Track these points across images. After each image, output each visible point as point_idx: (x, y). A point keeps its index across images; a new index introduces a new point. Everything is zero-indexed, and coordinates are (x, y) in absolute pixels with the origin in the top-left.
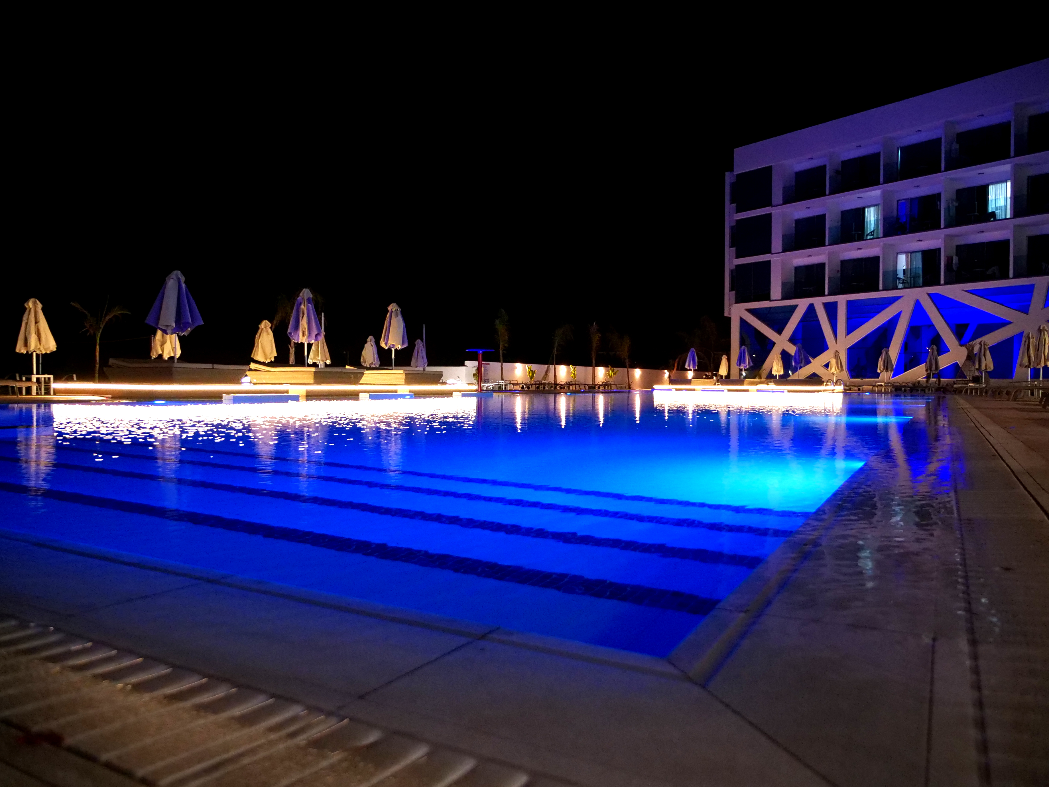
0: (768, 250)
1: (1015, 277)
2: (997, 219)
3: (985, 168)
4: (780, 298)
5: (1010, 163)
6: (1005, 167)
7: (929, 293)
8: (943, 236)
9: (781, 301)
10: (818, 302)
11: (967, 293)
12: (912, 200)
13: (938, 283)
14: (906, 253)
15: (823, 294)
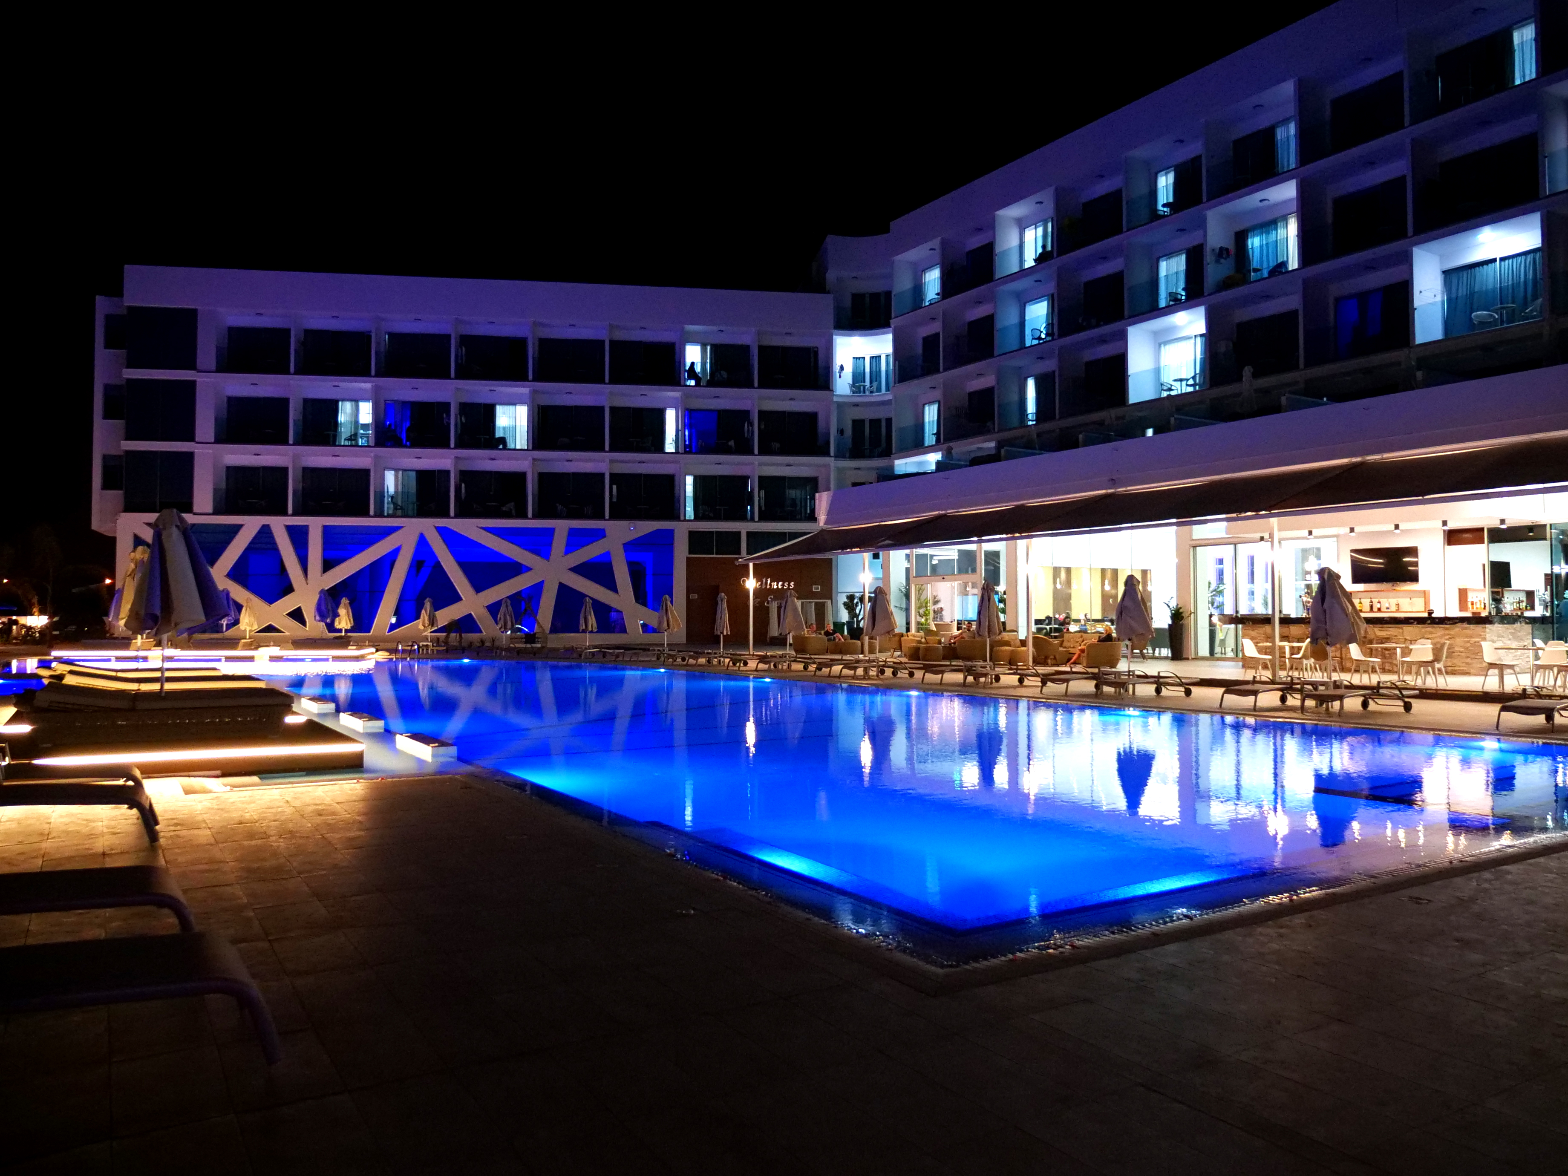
0: (190, 437)
1: (535, 517)
2: (509, 447)
3: (499, 386)
4: (211, 511)
5: (529, 387)
6: (523, 390)
7: (437, 525)
8: (453, 457)
9: (212, 516)
10: (278, 525)
11: (482, 530)
12: (405, 404)
13: (447, 515)
14: (396, 470)
15: (284, 513)
